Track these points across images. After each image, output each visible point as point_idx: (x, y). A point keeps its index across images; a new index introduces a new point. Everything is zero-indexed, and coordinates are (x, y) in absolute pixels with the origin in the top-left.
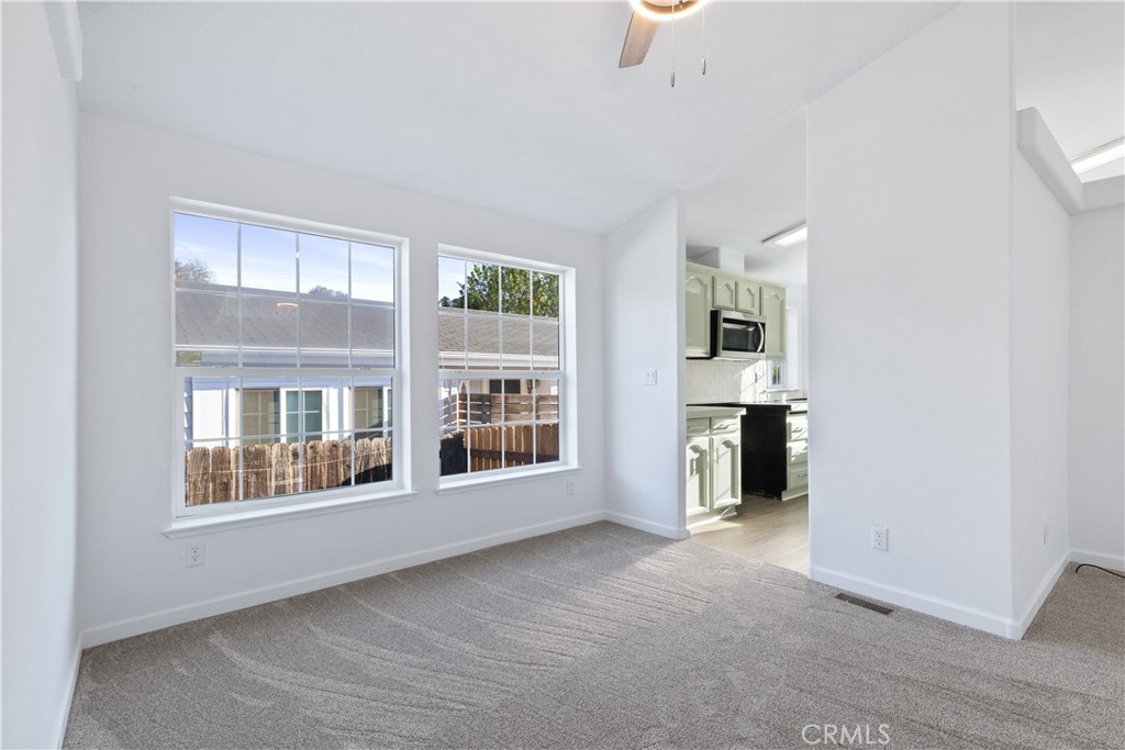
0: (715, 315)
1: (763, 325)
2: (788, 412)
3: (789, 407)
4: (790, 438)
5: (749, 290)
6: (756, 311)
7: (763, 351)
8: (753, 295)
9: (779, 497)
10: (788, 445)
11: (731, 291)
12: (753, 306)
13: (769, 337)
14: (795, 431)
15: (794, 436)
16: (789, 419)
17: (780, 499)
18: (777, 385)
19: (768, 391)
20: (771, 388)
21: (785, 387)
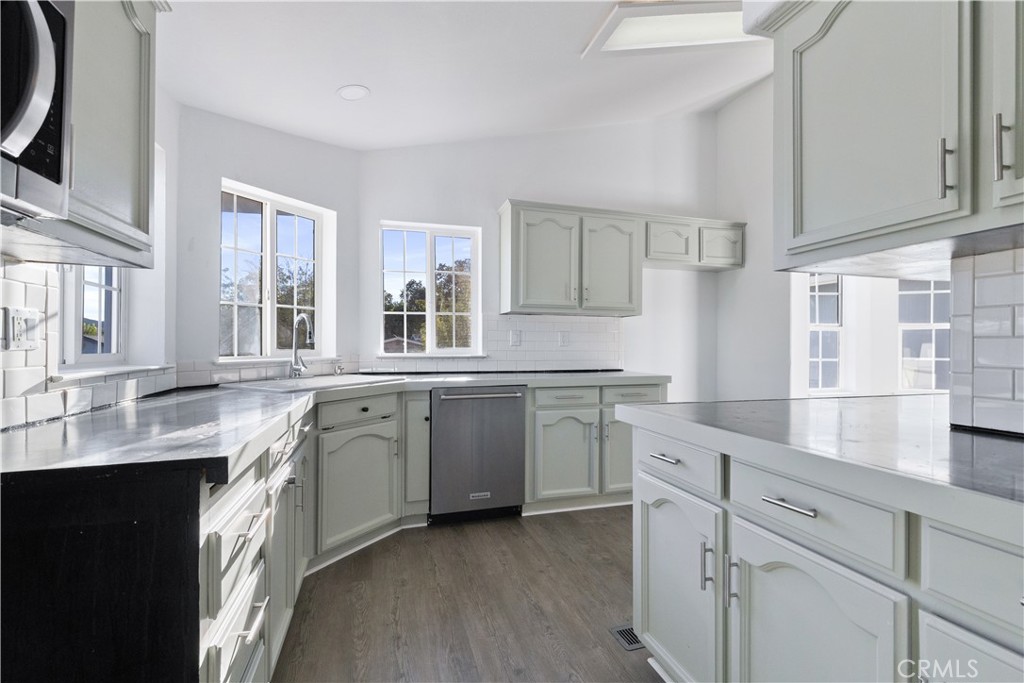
18: (99, 356)
19: (68, 376)
20: (77, 366)
21: (125, 362)
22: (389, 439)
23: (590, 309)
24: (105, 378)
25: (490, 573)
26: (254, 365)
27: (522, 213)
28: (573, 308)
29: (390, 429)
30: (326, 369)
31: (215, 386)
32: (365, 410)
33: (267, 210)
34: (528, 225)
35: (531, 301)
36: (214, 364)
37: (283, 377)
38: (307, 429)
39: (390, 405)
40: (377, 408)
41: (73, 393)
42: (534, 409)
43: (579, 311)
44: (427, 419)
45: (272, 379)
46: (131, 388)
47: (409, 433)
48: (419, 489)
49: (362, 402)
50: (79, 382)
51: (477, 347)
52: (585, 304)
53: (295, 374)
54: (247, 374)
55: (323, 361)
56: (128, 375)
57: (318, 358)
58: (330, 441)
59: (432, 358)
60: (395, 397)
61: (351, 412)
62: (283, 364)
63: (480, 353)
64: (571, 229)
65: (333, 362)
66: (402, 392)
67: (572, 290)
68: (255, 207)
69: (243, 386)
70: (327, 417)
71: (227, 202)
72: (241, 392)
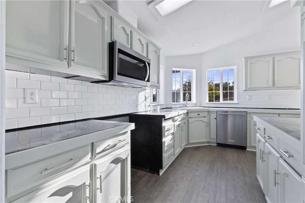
0: (112, 46)
1: (149, 64)
2: (163, 119)
3: (164, 117)
4: (164, 136)
5: (140, 40)
6: (145, 55)
7: (148, 81)
8: (143, 45)
9: (158, 173)
10: (164, 140)
11: (128, 35)
12: (143, 52)
13: (152, 72)
14: (167, 131)
15: (166, 133)
16: (165, 124)
17: (159, 174)
18: (155, 102)
19: (151, 105)
20: (152, 104)
21: (158, 103)
22: (205, 122)
23: (278, 87)
24: (155, 105)
25: (228, 158)
26: (178, 104)
27: (248, 60)
28: (271, 87)
29: (206, 120)
30: (193, 105)
31: (171, 108)
32: (199, 114)
33: (181, 72)
34: (251, 63)
35: (252, 87)
36: (171, 104)
37: (184, 107)
38: (184, 116)
39: (206, 114)
40: (202, 114)
41: (152, 107)
42: (250, 119)
43: (273, 88)
44: (215, 118)
45: (182, 107)
46: (159, 107)
47: (211, 121)
48: (214, 135)
49: (198, 112)
50: (152, 106)
51: (235, 101)
52: (275, 86)
53: (186, 106)
54: (177, 106)
55: (192, 104)
56: (158, 105)
57: (192, 103)
58: (191, 120)
59: (221, 103)
60: (207, 112)
61: (195, 115)
62: (184, 104)
63: (236, 102)
64: (269, 62)
65: (195, 104)
66: (209, 111)
67: (270, 82)
68: (179, 72)
69: (176, 108)
70: (190, 115)
71: (174, 72)
72: (175, 109)
